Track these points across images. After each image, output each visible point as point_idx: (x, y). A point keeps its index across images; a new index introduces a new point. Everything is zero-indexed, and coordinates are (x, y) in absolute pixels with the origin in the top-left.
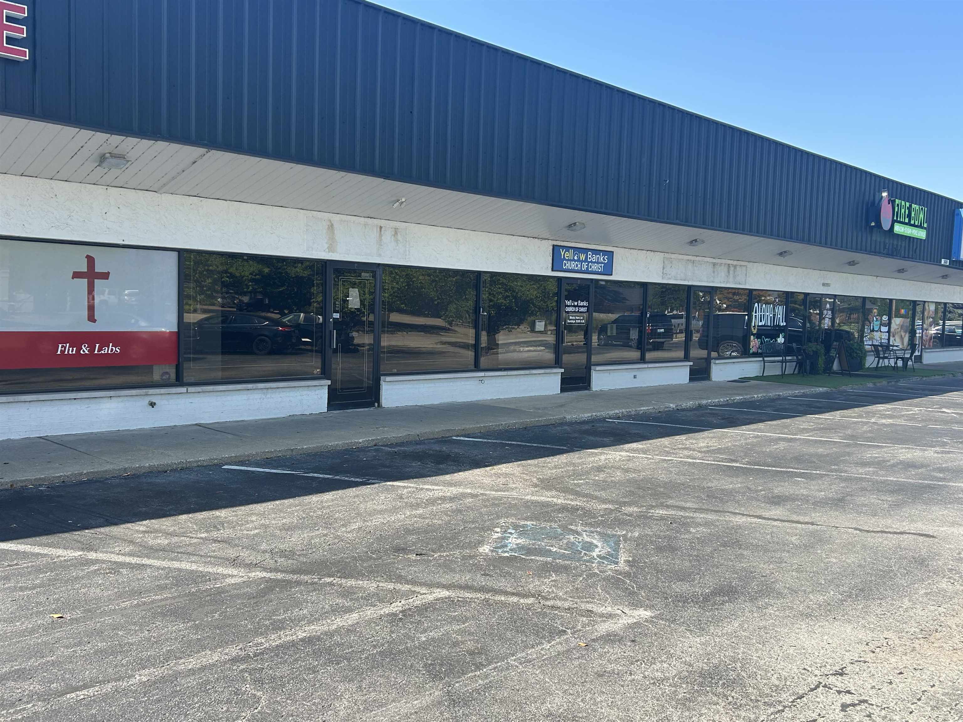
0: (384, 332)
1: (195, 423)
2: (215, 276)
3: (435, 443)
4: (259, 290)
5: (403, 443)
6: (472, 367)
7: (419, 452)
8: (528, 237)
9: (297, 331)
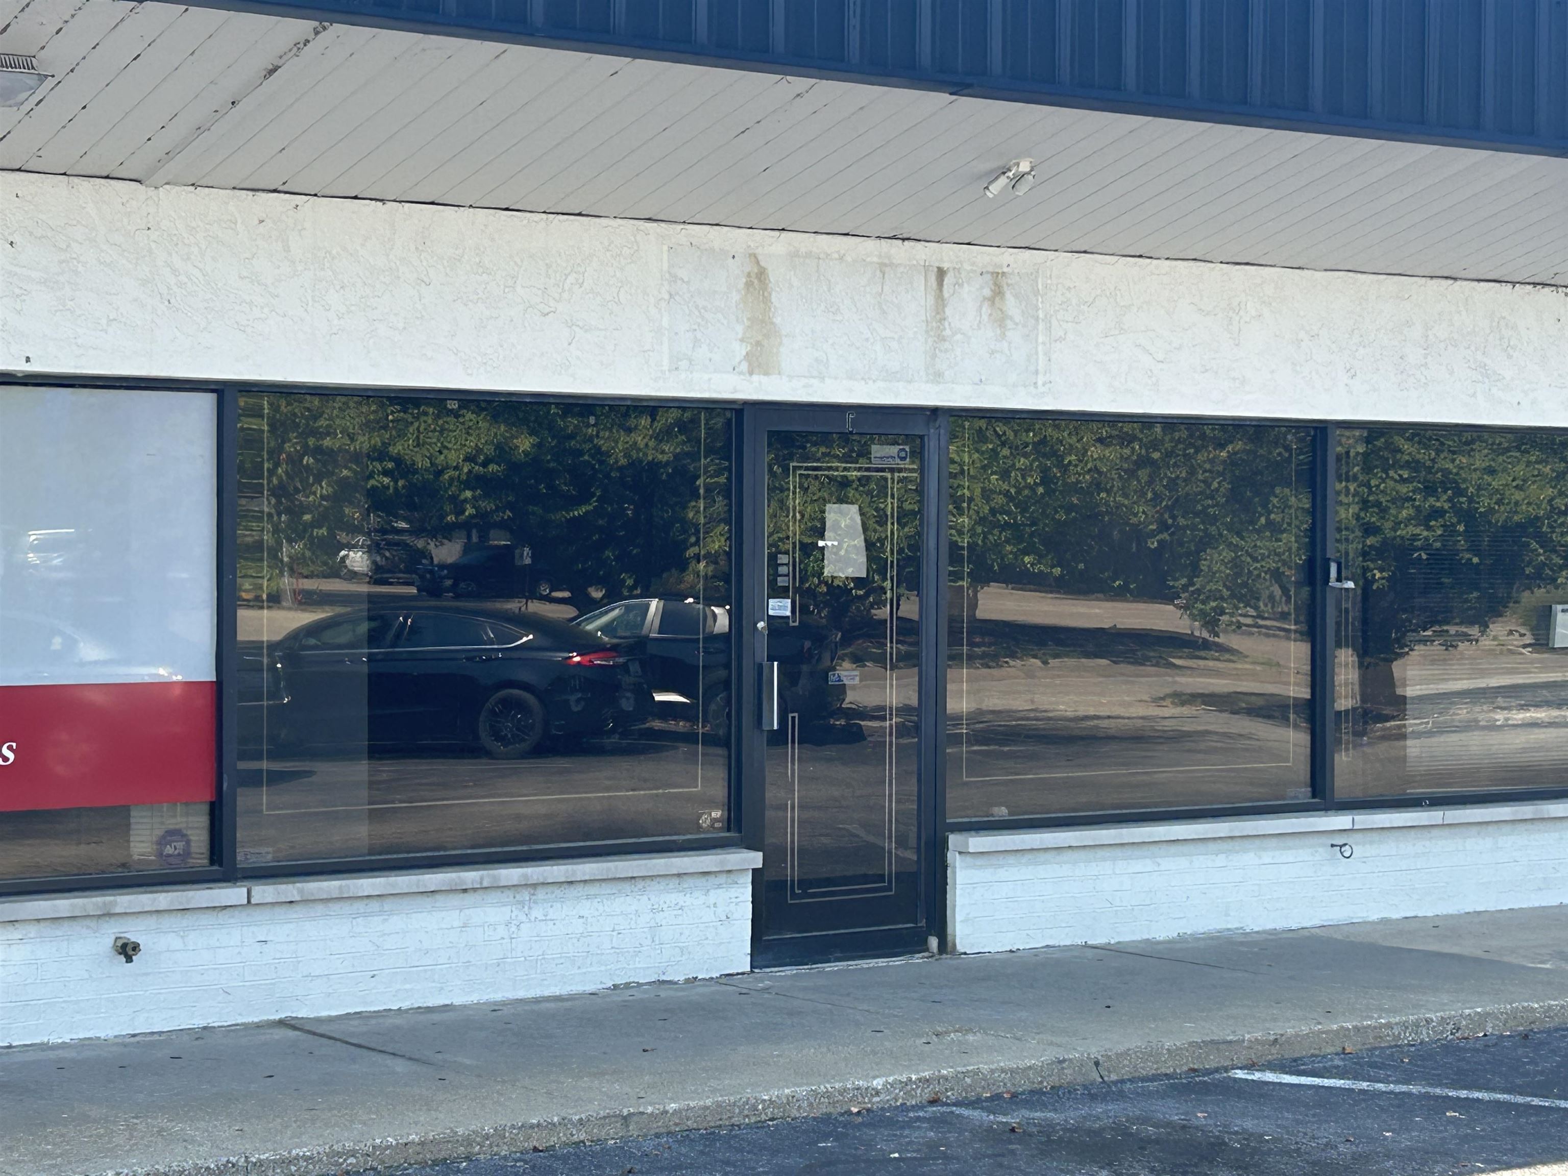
0: (956, 658)
1: (277, 1017)
2: (345, 472)
3: (1162, 1095)
4: (497, 518)
5: (1040, 1092)
6: (1303, 794)
7: (1102, 1130)
8: (1514, 284)
9: (635, 667)
